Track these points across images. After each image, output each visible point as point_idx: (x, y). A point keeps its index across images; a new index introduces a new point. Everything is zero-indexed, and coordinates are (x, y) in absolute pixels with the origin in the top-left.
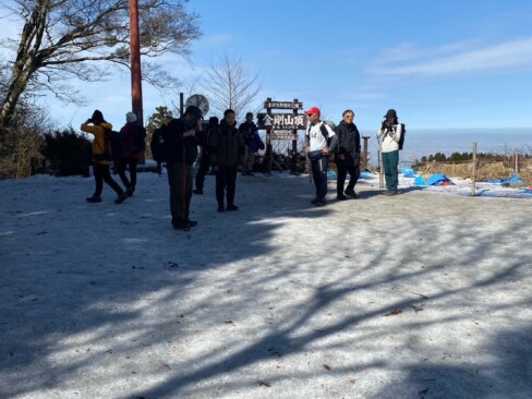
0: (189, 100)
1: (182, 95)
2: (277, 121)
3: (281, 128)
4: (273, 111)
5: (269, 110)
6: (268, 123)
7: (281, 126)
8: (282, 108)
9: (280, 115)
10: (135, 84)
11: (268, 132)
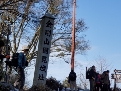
0: (89, 69)
1: (86, 67)
2: (118, 76)
3: (120, 79)
4: (117, 73)
5: (115, 73)
6: (115, 77)
7: (119, 78)
8: (120, 72)
9: (119, 74)
10: (72, 64)
11: (115, 80)
